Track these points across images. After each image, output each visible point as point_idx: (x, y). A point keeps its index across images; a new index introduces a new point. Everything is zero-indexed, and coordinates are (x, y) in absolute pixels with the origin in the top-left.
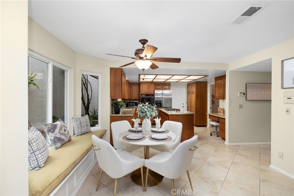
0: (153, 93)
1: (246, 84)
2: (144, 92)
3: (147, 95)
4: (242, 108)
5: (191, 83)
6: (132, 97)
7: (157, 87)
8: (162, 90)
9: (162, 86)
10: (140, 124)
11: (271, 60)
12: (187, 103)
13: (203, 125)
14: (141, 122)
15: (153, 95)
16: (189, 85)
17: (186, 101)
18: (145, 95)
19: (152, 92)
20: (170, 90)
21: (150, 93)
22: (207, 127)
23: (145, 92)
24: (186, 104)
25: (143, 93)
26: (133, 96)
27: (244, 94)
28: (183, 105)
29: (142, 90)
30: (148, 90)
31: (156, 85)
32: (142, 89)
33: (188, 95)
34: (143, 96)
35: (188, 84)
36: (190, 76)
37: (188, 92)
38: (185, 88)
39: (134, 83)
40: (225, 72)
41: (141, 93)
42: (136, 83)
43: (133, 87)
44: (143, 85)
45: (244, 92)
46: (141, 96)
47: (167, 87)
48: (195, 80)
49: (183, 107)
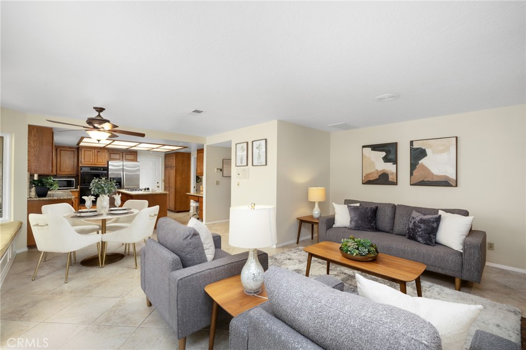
0: (106, 166)
1: (223, 160)
2: (86, 163)
3: (92, 168)
4: (219, 184)
5: (169, 154)
6: (60, 171)
7: (113, 156)
8: (123, 160)
9: (123, 154)
10: (94, 202)
11: (231, 143)
12: (165, 181)
13: (185, 210)
14: (96, 199)
15: (107, 169)
16: (168, 155)
17: (163, 178)
18: (89, 168)
19: (102, 164)
20: (137, 161)
21: (100, 166)
22: (190, 211)
23: (90, 163)
24: (163, 183)
25: (85, 165)
26: (62, 170)
27: (221, 170)
28: (158, 185)
29: (83, 160)
30: (96, 161)
31: (110, 154)
32: (83, 158)
33: (165, 169)
34: (84, 170)
35: (165, 154)
36: (165, 145)
37: (165, 165)
38: (161, 159)
39: (64, 147)
40: (203, 145)
41: (80, 165)
42: (70, 147)
43: (63, 153)
44: (84, 151)
45: (221, 168)
46: (81, 169)
47: (132, 157)
48: (174, 150)
49: (158, 187)
